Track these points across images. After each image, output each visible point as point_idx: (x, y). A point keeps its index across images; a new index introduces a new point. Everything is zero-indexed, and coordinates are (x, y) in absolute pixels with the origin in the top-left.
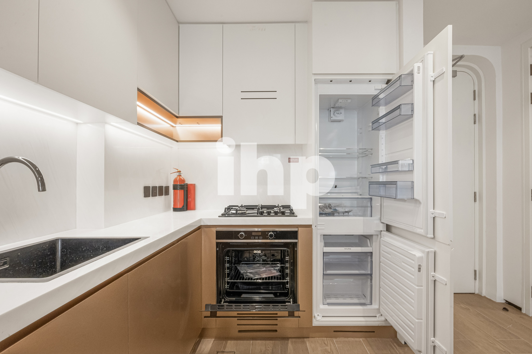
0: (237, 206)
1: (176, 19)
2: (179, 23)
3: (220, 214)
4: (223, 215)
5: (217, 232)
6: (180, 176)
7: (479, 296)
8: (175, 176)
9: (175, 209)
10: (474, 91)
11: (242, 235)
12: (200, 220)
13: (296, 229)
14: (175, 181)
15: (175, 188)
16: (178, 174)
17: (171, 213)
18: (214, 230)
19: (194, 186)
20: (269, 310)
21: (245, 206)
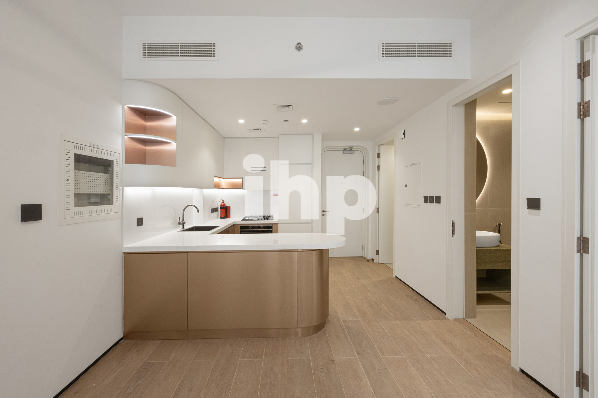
0: (249, 216)
1: (222, 136)
2: (224, 138)
3: (242, 220)
4: (243, 220)
5: (241, 226)
6: (223, 203)
7: (364, 257)
8: (221, 203)
9: (221, 218)
10: (363, 160)
11: (250, 228)
12: (234, 222)
13: (272, 225)
14: (221, 205)
15: (221, 208)
16: (222, 202)
17: (219, 220)
18: (240, 226)
19: (229, 207)
20: (260, 231)
21: (253, 216)
